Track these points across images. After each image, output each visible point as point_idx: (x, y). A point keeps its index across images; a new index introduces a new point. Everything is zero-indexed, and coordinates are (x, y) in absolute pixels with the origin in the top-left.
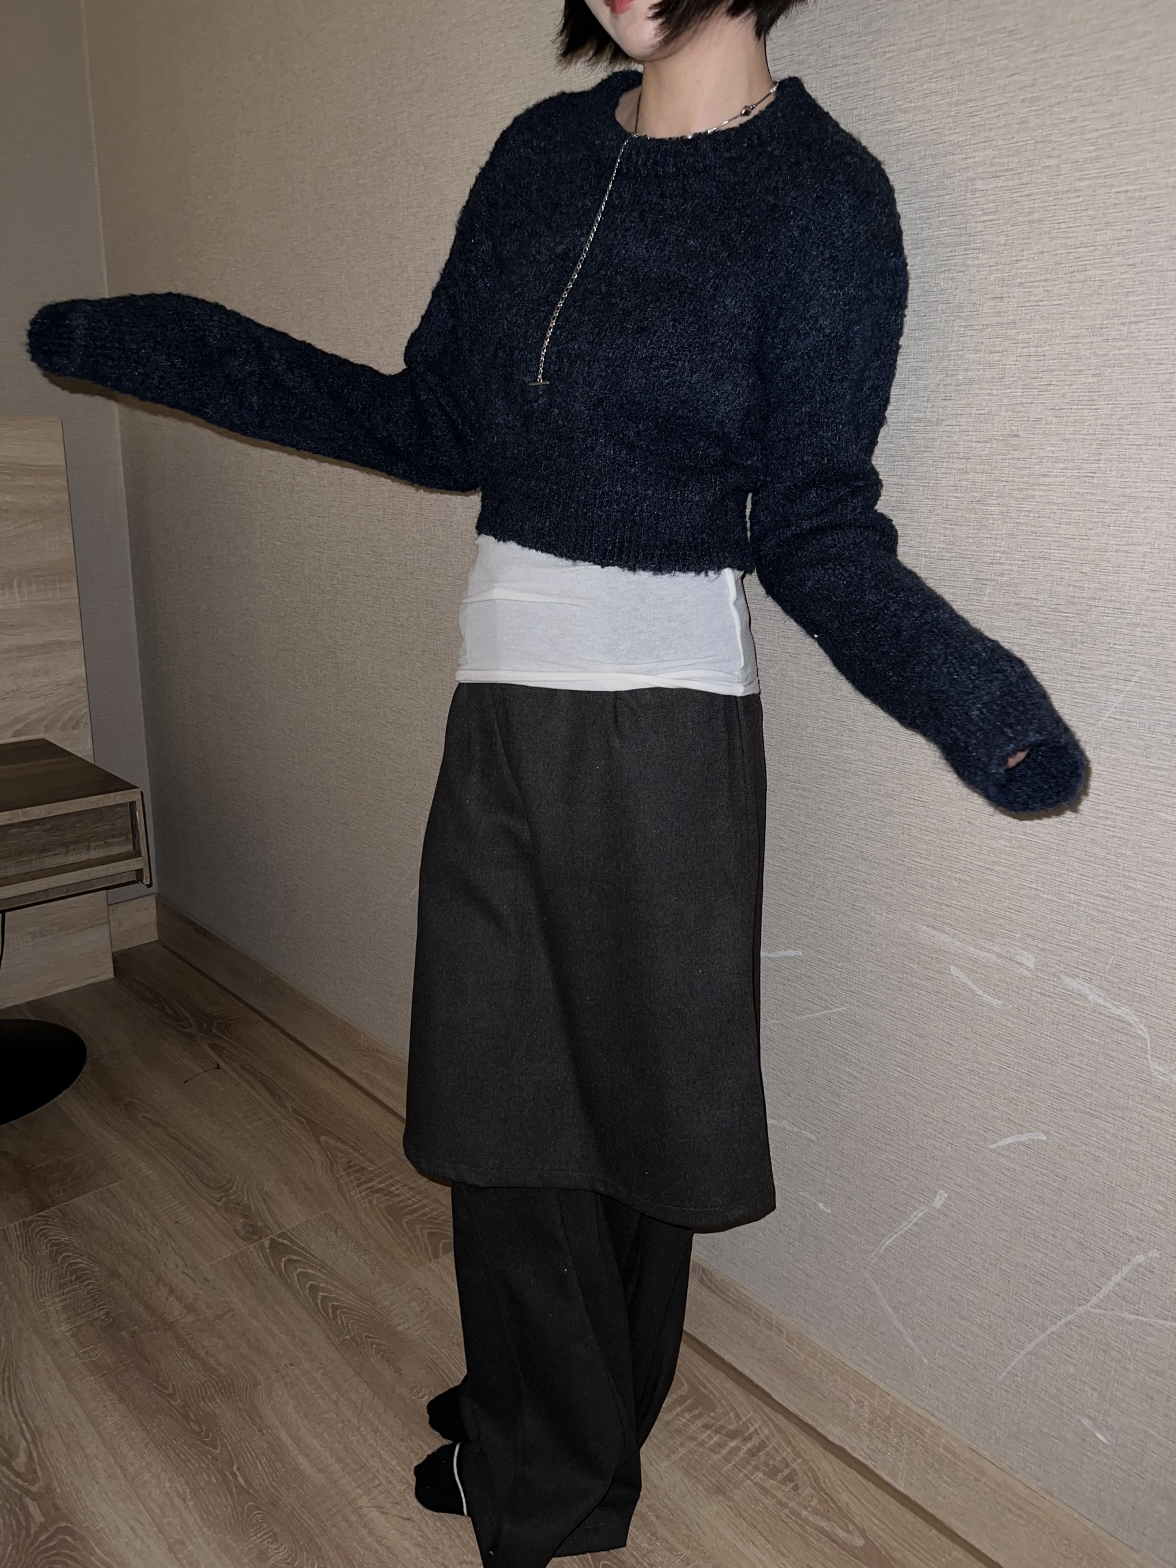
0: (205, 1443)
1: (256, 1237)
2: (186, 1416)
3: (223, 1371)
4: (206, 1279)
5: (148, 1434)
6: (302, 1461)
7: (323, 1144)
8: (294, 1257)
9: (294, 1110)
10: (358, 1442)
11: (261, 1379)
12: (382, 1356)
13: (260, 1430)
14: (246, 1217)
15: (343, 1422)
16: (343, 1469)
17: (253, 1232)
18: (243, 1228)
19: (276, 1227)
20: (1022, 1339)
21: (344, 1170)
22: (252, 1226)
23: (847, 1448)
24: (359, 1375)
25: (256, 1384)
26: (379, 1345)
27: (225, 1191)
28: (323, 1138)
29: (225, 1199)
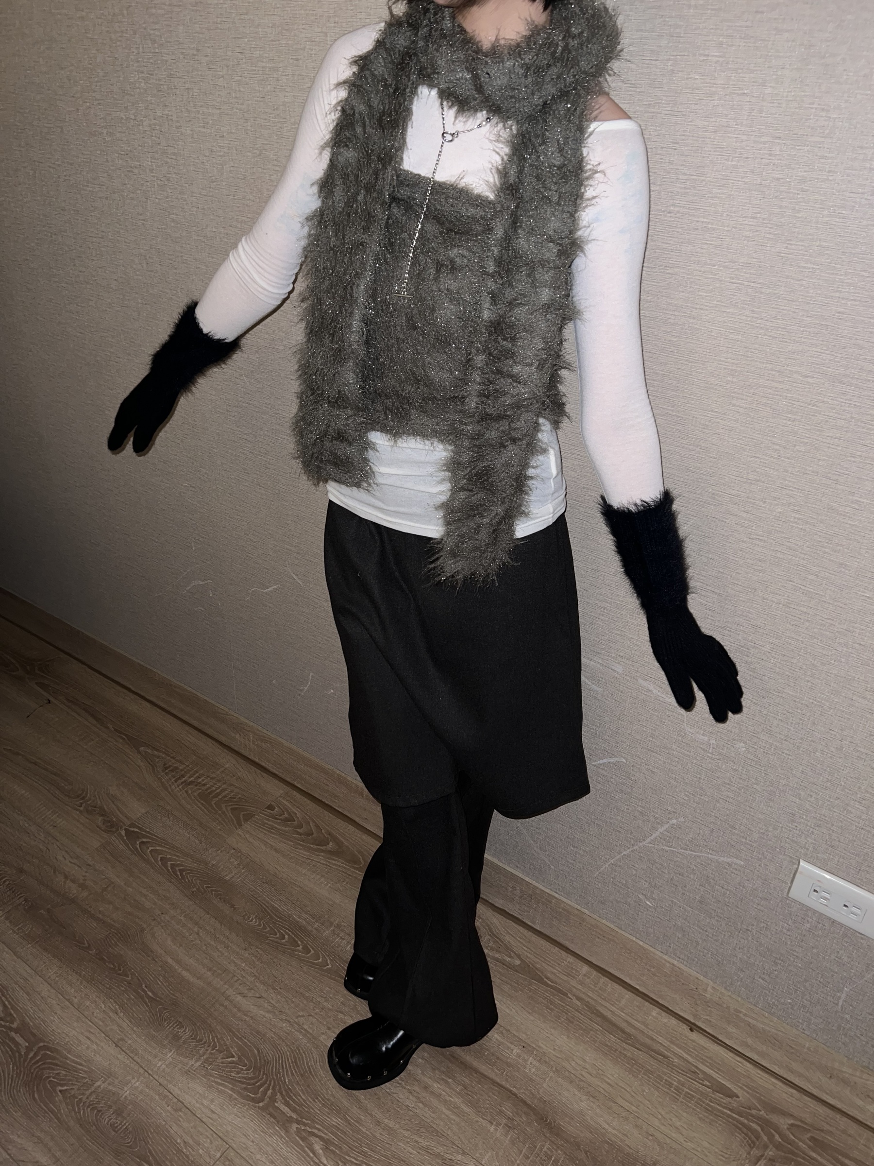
0: (119, 974)
1: (114, 829)
2: (102, 959)
3: (117, 925)
4: (89, 865)
5: (80, 975)
6: (185, 974)
7: (144, 753)
8: (144, 840)
9: (115, 730)
10: (218, 956)
11: (145, 926)
12: (220, 898)
13: (154, 959)
14: (102, 815)
15: (205, 945)
16: (213, 974)
17: (111, 826)
18: (104, 824)
19: (126, 819)
20: (608, 857)
21: (163, 771)
22: (109, 822)
23: (506, 909)
24: (208, 913)
25: (143, 930)
26: (215, 891)
27: (83, 798)
28: (142, 749)
29: (84, 805)
